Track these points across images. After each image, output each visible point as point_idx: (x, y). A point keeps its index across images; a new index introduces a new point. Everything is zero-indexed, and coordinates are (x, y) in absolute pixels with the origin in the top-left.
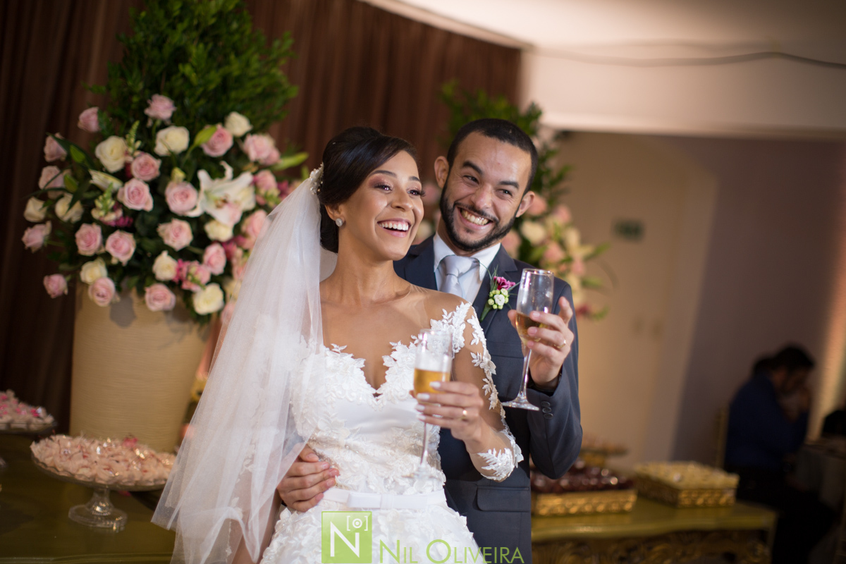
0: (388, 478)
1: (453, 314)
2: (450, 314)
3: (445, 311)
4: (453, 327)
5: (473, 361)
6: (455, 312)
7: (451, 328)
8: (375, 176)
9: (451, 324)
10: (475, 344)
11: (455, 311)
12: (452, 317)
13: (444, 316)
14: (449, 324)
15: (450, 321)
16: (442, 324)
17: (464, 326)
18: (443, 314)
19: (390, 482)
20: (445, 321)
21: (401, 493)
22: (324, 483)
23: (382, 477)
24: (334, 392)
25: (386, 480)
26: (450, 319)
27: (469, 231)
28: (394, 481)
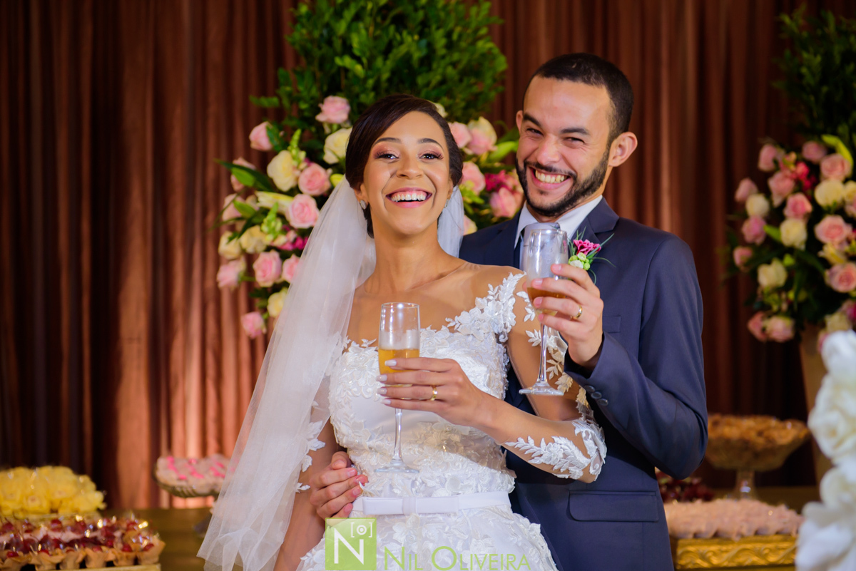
0: (416, 480)
1: (499, 289)
2: (497, 288)
3: (490, 286)
4: (500, 303)
5: (530, 340)
6: (501, 286)
7: (498, 304)
8: (378, 146)
9: (498, 299)
10: (529, 320)
11: (502, 284)
12: (498, 292)
13: (490, 292)
14: (496, 300)
15: (496, 297)
16: (486, 301)
17: (513, 300)
18: (489, 289)
19: (418, 483)
20: (491, 298)
21: (430, 495)
22: (350, 491)
23: (409, 479)
24: (350, 390)
25: (413, 483)
26: (496, 294)
27: (542, 193)
28: (423, 482)
